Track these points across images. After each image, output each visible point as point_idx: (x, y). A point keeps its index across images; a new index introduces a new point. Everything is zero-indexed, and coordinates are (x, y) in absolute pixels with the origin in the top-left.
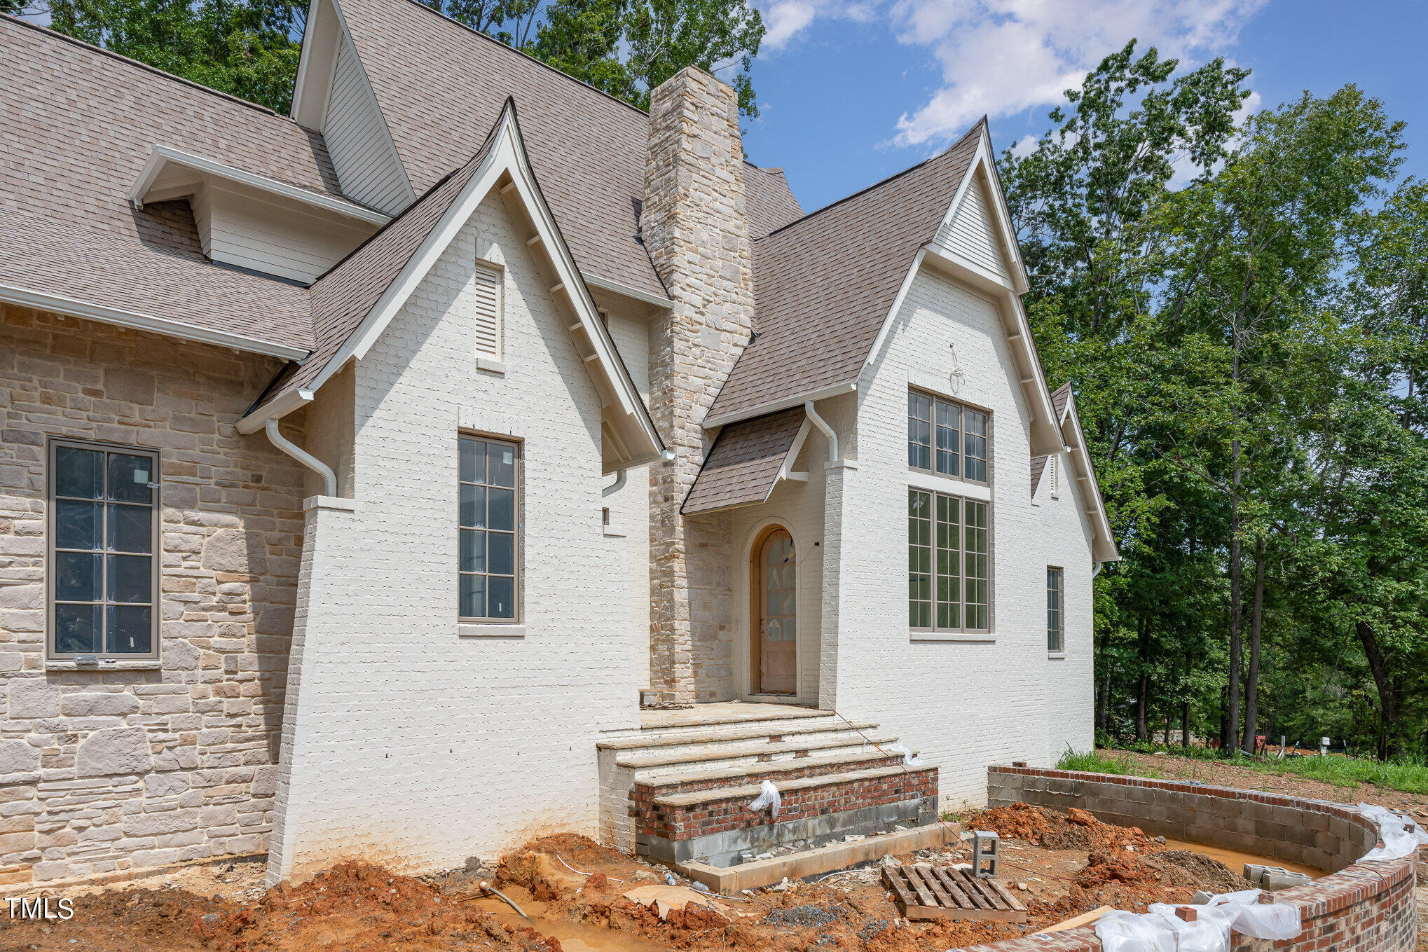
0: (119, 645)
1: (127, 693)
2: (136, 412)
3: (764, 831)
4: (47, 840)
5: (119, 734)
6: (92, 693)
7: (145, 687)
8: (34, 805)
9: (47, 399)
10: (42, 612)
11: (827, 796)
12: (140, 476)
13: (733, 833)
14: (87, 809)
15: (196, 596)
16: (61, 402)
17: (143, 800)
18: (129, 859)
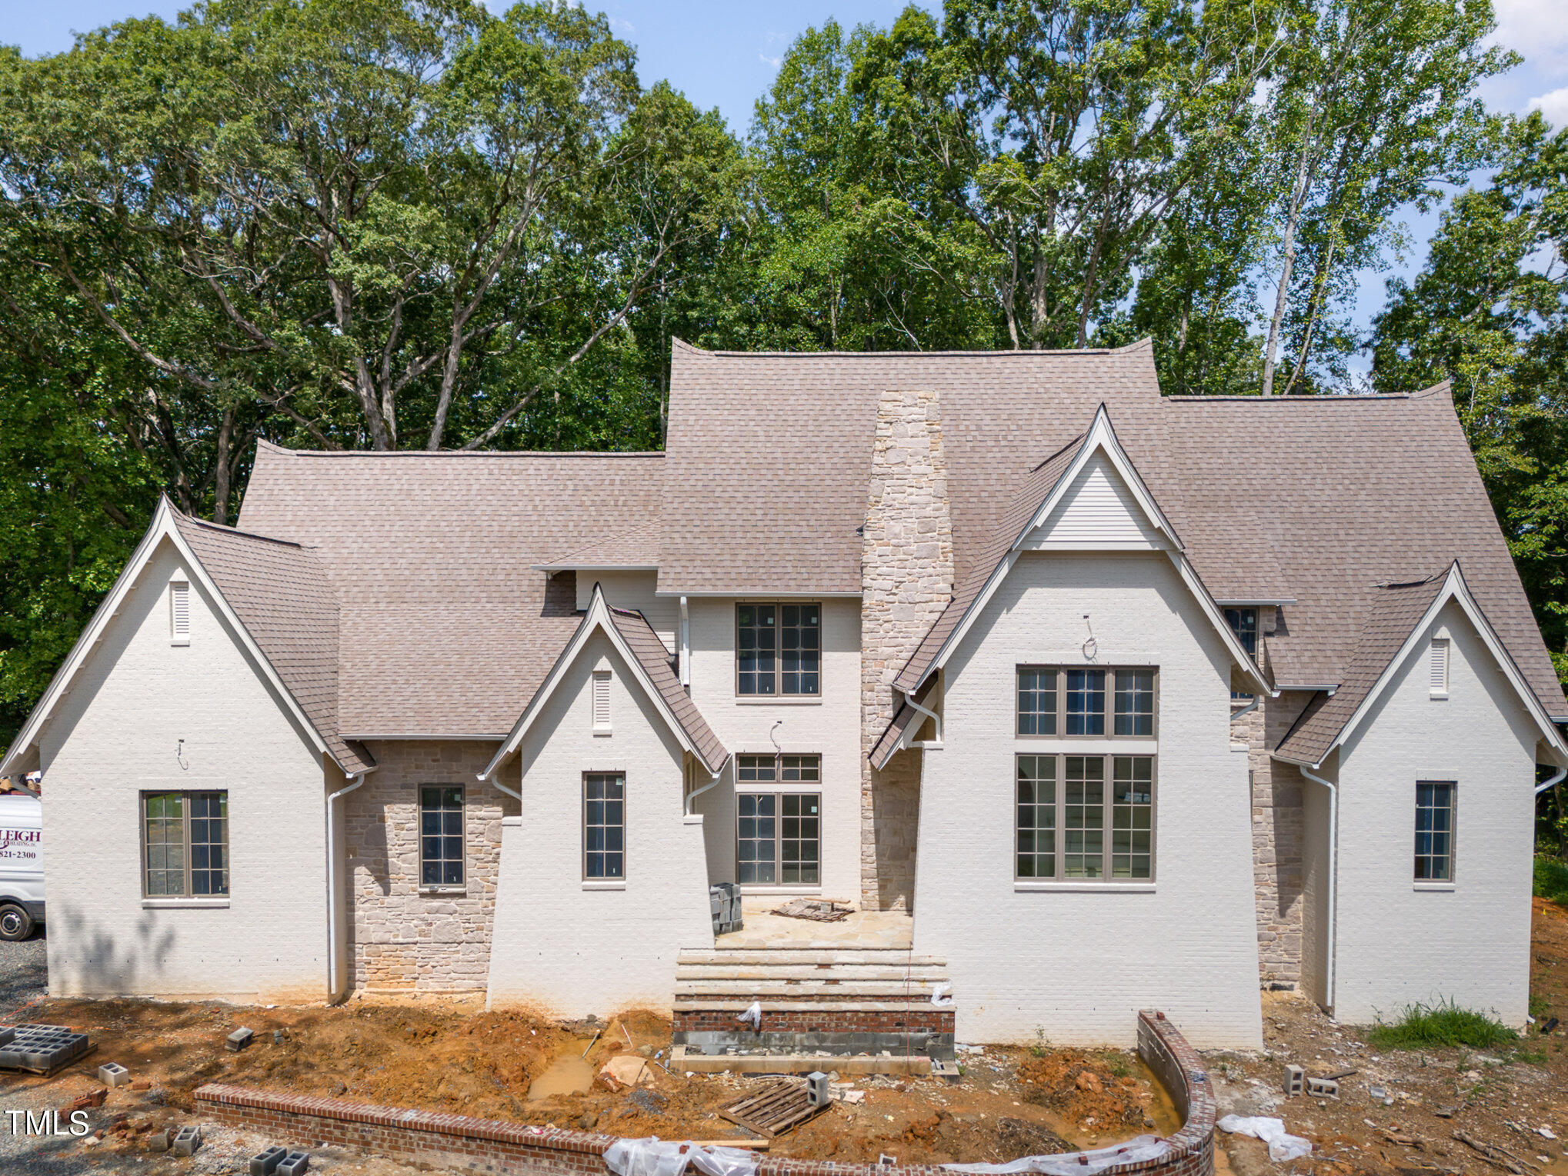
0: (449, 880)
1: (452, 904)
2: (455, 766)
3: (751, 1036)
4: (421, 970)
5: (449, 924)
6: (436, 903)
7: (461, 901)
8: (415, 954)
9: (417, 767)
10: (417, 866)
11: (817, 1020)
12: (457, 798)
13: (722, 1033)
14: (437, 958)
15: (482, 856)
16: (422, 767)
17: (460, 956)
18: (454, 984)
